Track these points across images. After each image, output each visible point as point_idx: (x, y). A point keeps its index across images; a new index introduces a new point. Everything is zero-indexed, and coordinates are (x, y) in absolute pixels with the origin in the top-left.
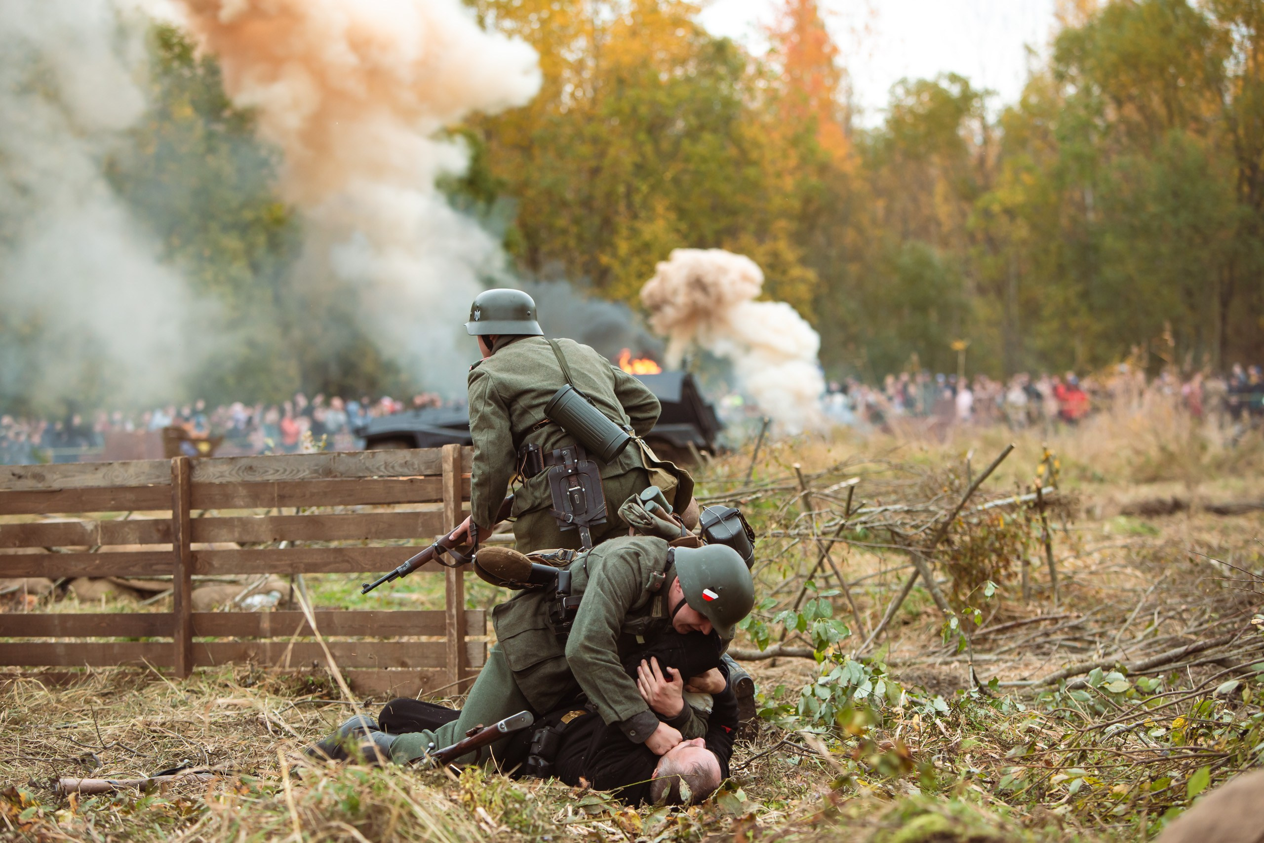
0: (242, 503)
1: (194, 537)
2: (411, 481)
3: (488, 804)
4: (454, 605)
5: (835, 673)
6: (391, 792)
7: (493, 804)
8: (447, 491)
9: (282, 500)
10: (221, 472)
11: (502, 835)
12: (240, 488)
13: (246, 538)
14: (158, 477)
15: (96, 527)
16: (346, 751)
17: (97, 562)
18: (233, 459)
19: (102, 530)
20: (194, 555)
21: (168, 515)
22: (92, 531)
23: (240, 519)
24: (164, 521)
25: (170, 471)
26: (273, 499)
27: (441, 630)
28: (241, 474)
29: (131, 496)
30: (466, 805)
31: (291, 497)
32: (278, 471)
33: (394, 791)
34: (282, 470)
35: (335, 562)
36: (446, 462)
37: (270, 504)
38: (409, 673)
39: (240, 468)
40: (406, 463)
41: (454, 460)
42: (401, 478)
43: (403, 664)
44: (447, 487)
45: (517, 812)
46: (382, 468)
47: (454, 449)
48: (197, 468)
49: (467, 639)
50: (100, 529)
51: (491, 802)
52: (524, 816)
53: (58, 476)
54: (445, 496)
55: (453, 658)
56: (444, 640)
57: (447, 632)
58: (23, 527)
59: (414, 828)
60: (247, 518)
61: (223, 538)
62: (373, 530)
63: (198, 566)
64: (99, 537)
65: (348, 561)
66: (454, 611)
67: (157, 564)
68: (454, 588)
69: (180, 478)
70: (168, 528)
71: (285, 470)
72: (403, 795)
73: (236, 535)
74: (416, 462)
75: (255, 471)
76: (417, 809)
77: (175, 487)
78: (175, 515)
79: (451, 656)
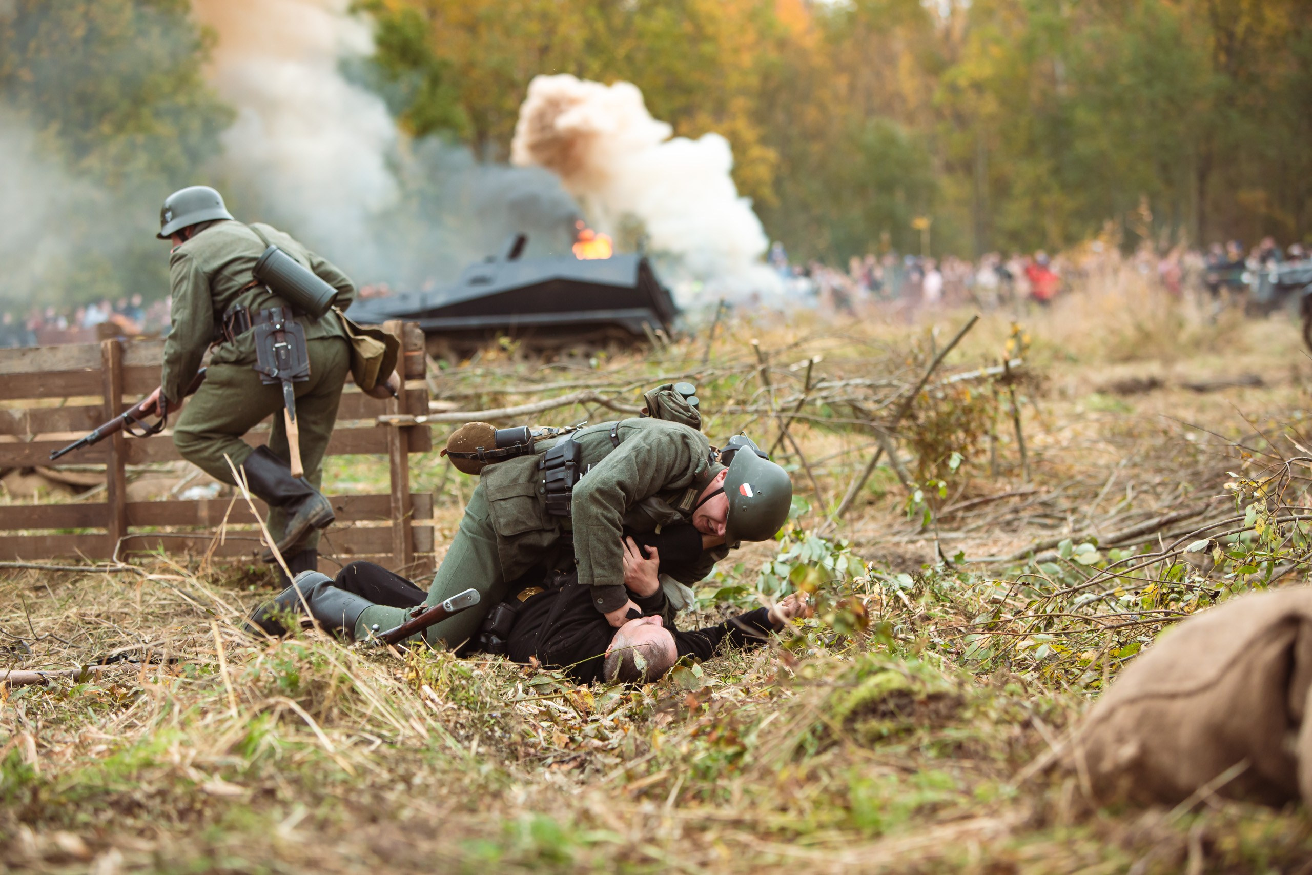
3: (434, 682)
4: (399, 488)
5: (795, 550)
6: (331, 667)
7: (439, 682)
10: (154, 355)
11: (449, 713)
15: (25, 415)
16: (284, 626)
17: (27, 451)
19: (31, 419)
20: (127, 442)
21: (96, 401)
22: (20, 419)
24: (95, 407)
25: (100, 355)
27: (387, 513)
29: (60, 382)
30: (410, 683)
33: (335, 666)
43: (348, 551)
45: (464, 689)
47: (396, 326)
48: (129, 351)
49: (414, 523)
50: (28, 418)
51: (437, 680)
52: (472, 693)
55: (399, 543)
56: (390, 523)
57: (392, 517)
59: (356, 704)
63: (132, 453)
64: (28, 426)
66: (399, 495)
67: (89, 452)
68: (399, 469)
69: (111, 362)
70: (99, 414)
72: (345, 670)
76: (359, 685)
77: (105, 371)
78: (107, 402)
79: (398, 541)
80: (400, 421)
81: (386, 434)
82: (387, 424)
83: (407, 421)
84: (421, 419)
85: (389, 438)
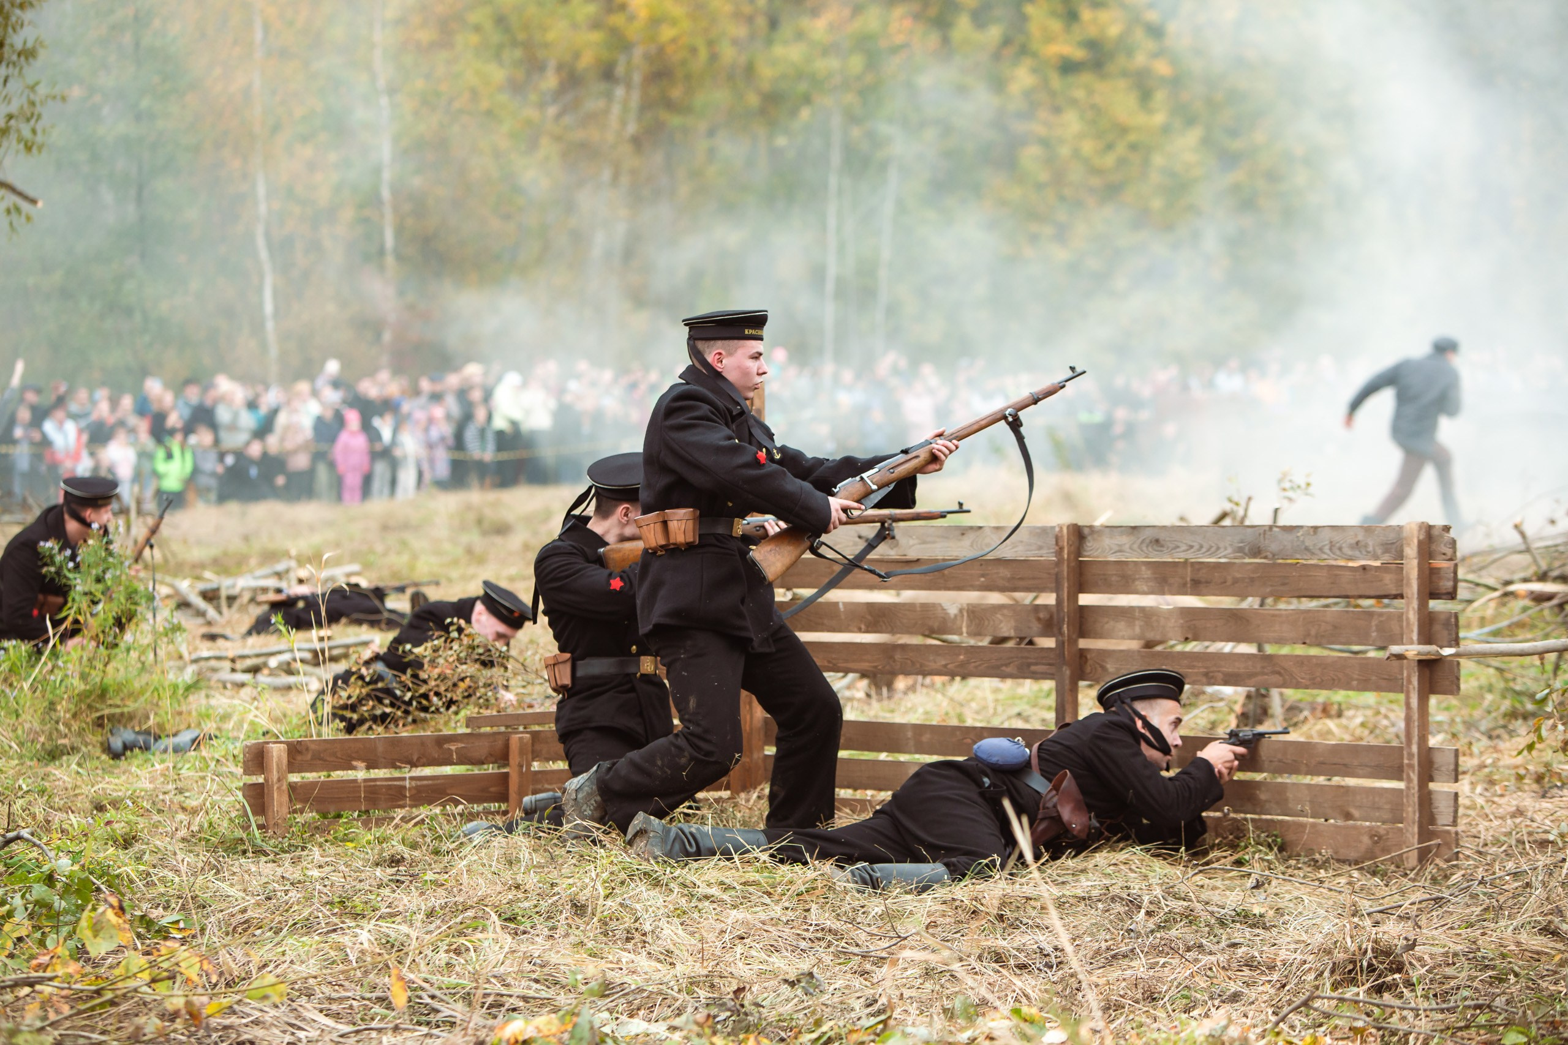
0: (1145, 589)
1: (1083, 632)
2: (1364, 568)
4: (1415, 739)
8: (1409, 584)
9: (1196, 586)
10: (1119, 545)
12: (1143, 568)
13: (1151, 635)
14: (1040, 548)
15: (961, 611)
17: (962, 657)
18: (1134, 528)
19: (968, 616)
20: (1083, 654)
21: (1049, 599)
22: (956, 616)
23: (1142, 609)
24: (1046, 606)
25: (1054, 542)
26: (1185, 585)
27: (1397, 773)
28: (1144, 549)
29: (1005, 572)
31: (1208, 582)
32: (1191, 547)
34: (1197, 547)
35: (1264, 674)
36: (1409, 545)
37: (1182, 590)
38: (1355, 827)
39: (1143, 542)
40: (1357, 543)
41: (1420, 543)
42: (1351, 564)
43: (1348, 816)
44: (1409, 579)
46: (1326, 549)
47: (1420, 527)
48: (1089, 538)
49: (1432, 786)
50: (965, 614)
53: (916, 541)
54: (1406, 591)
55: (1412, 812)
56: (1400, 785)
57: (1405, 776)
58: (871, 606)
60: (1151, 607)
61: (1121, 634)
62: (1313, 632)
63: (1088, 669)
64: (964, 624)
65: (1279, 673)
66: (1415, 749)
67: (1036, 664)
68: (1416, 716)
69: (1066, 551)
70: (1051, 617)
71: (1201, 547)
73: (1137, 630)
74: (1371, 543)
75: (1162, 546)
77: (1058, 563)
78: (1059, 600)
79: (1410, 809)
80: (1419, 654)
81: (1401, 668)
82: (1400, 657)
83: (1428, 653)
84: (1447, 651)
85: (1405, 675)
